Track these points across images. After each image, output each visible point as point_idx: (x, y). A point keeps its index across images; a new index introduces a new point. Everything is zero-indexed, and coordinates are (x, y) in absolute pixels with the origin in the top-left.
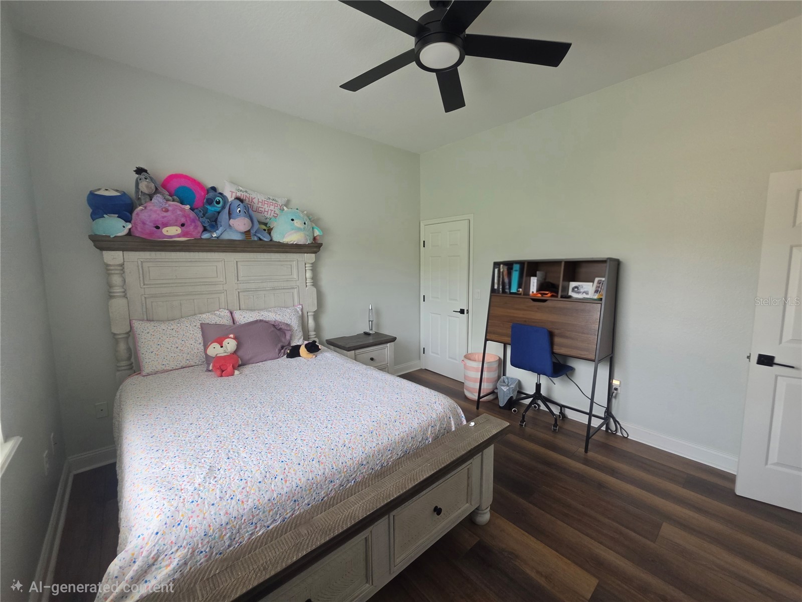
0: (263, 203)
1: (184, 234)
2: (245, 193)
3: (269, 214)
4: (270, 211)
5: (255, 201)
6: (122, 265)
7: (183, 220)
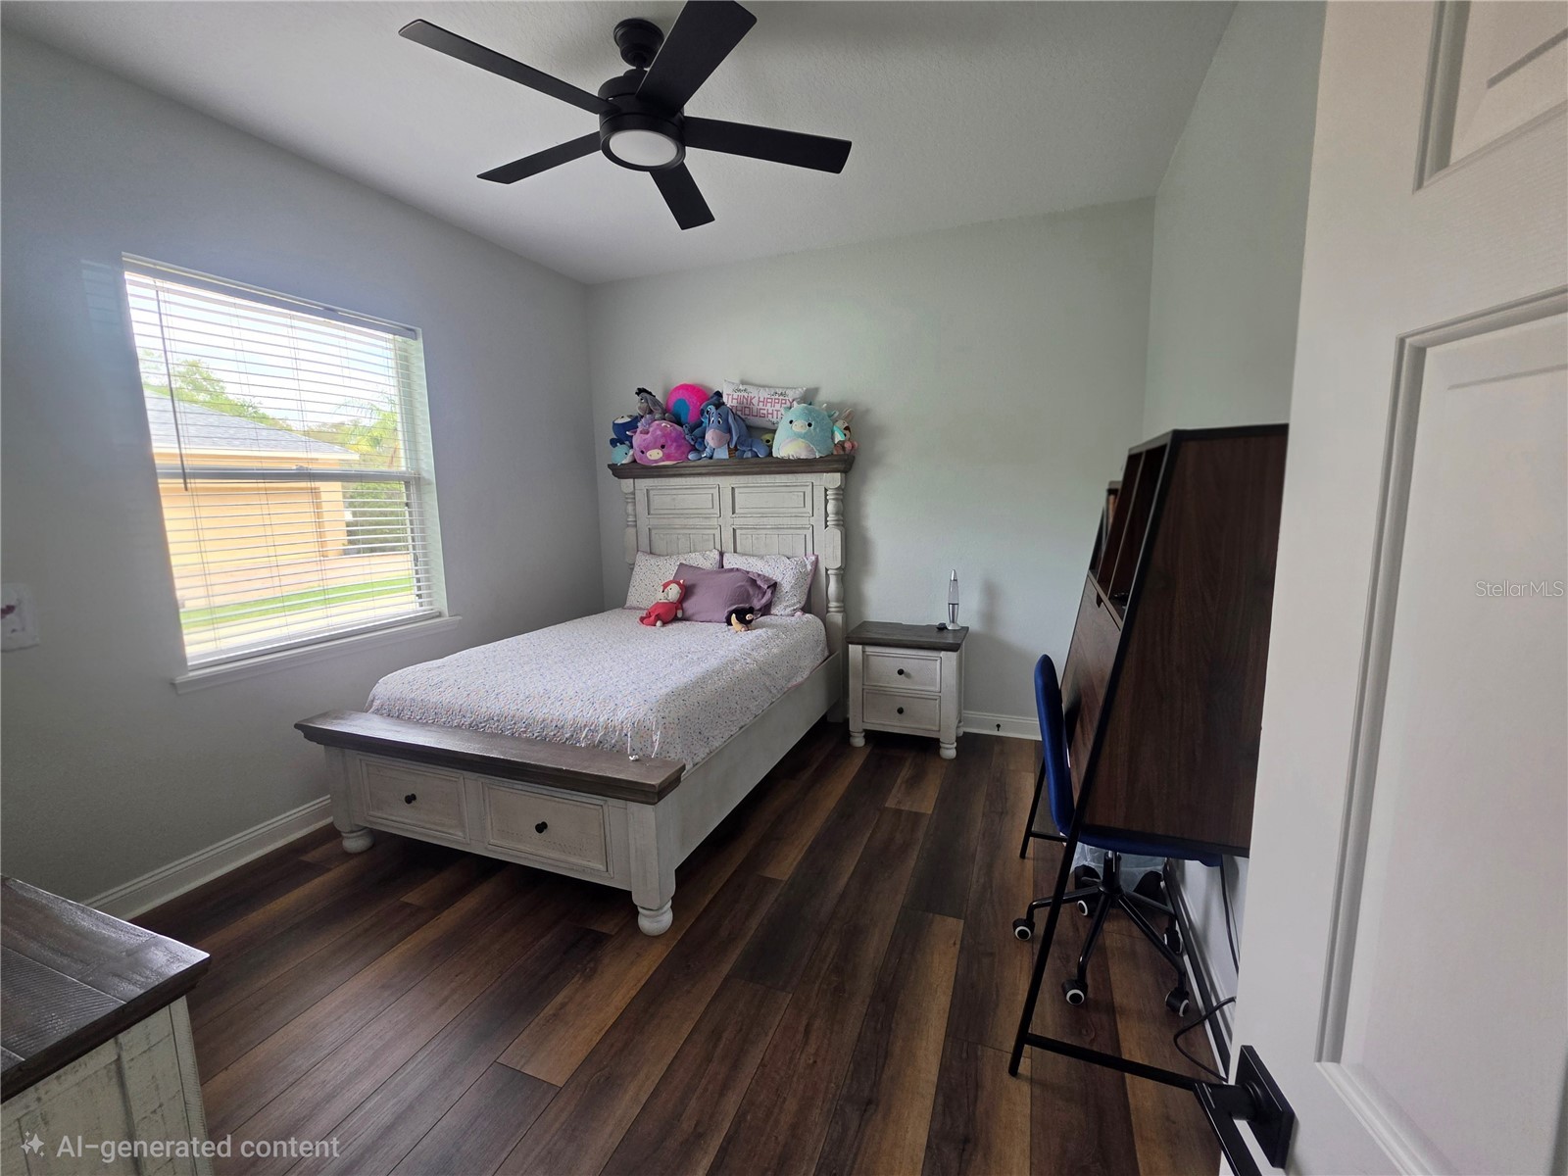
0: (765, 402)
1: (667, 457)
2: (743, 394)
3: (775, 417)
4: (775, 413)
5: (755, 401)
6: (634, 493)
7: (662, 441)
